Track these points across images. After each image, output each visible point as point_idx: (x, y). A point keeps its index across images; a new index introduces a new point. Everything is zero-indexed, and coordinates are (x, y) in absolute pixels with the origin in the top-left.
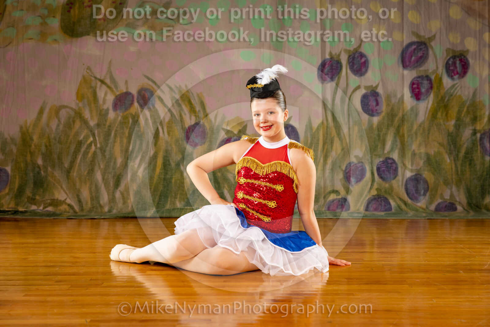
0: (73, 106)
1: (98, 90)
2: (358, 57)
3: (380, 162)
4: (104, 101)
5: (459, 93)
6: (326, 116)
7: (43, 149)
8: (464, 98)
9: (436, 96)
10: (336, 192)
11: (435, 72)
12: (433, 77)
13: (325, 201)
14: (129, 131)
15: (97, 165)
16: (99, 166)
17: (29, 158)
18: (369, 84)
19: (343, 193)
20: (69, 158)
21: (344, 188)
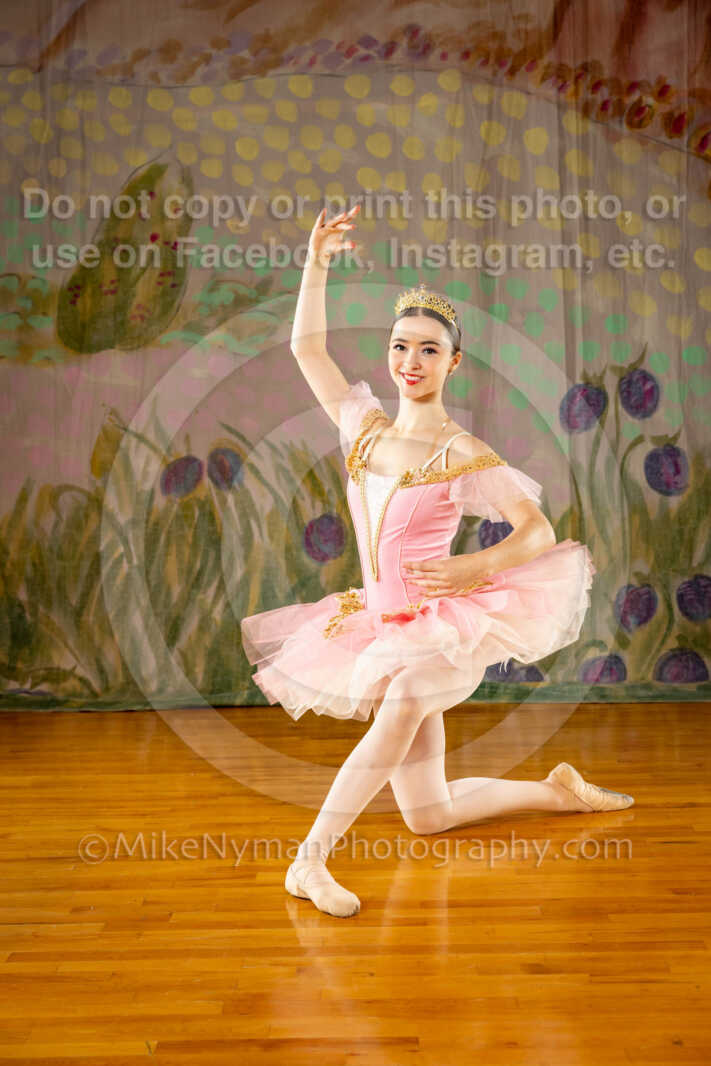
0: (86, 487)
1: (132, 454)
2: (638, 380)
3: (684, 583)
4: (145, 474)
6: (578, 497)
7: (29, 570)
10: (600, 644)
13: (578, 662)
14: (195, 533)
15: (134, 599)
16: (139, 604)
18: (660, 433)
19: (612, 646)
20: (80, 589)
21: (615, 636)
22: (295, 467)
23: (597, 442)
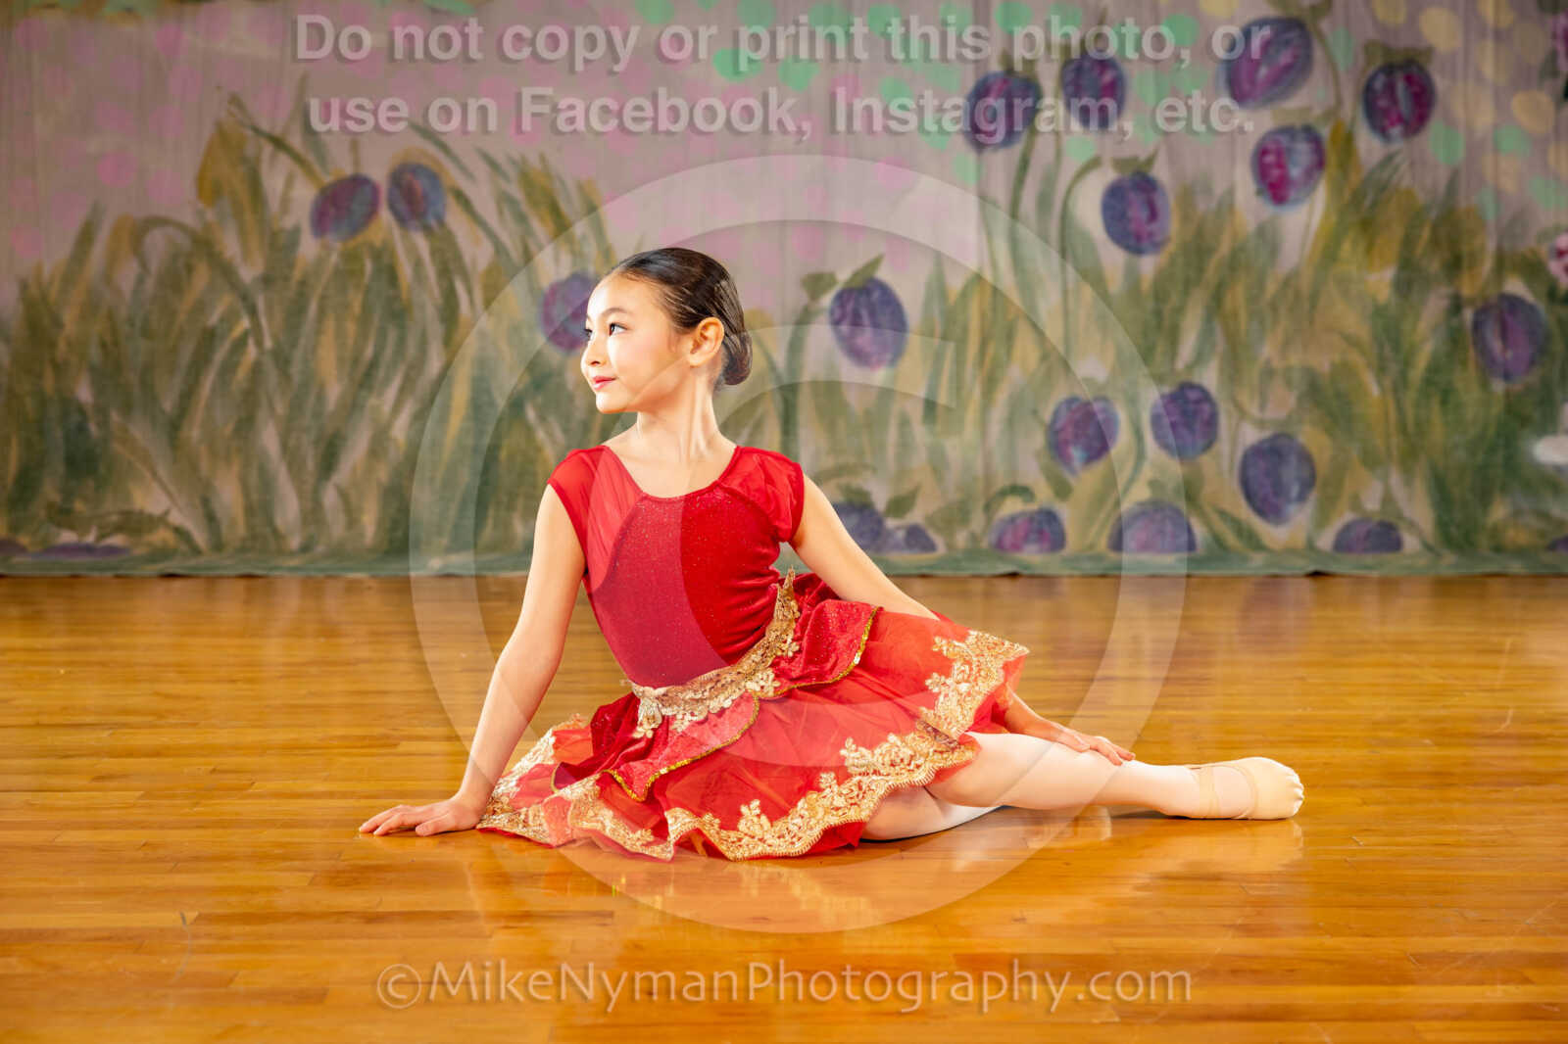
0: (189, 219)
1: (264, 168)
2: (1092, 69)
3: (1163, 397)
4: (286, 202)
5: (1406, 183)
6: (991, 252)
7: (95, 354)
8: (1421, 198)
9: (1336, 190)
10: (1022, 491)
11: (1331, 114)
12: (1325, 132)
13: (989, 519)
14: (365, 299)
15: (264, 401)
16: (273, 411)
17: (49, 383)
18: (1127, 152)
19: (1044, 495)
20: (178, 384)
21: (1048, 478)
22: (529, 195)
23: (1024, 164)
